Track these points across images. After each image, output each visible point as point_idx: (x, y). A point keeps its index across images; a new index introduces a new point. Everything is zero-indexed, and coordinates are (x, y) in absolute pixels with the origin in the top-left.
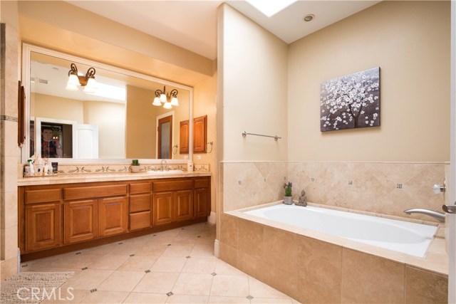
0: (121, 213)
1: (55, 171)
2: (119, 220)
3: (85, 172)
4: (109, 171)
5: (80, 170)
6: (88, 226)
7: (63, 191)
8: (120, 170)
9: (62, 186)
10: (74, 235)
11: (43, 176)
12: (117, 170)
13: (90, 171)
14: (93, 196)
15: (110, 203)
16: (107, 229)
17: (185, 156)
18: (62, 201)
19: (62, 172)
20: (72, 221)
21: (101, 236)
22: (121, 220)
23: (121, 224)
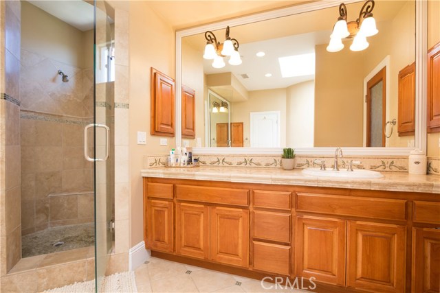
0: (240, 235)
2: (236, 246)
3: (226, 165)
4: (253, 165)
5: (221, 161)
7: (174, 187)
8: (267, 165)
10: (185, 246)
12: (263, 164)
13: (231, 164)
16: (221, 252)
17: (409, 141)
19: (204, 163)
21: (212, 260)
22: (240, 247)
23: (240, 252)
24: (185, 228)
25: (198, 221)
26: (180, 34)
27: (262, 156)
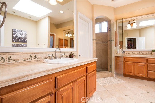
0: (144, 69)
1: (124, 53)
2: (143, 72)
4: (142, 54)
6: (132, 71)
7: (125, 59)
9: (125, 57)
10: (128, 72)
11: (121, 54)
12: (145, 54)
14: (133, 61)
15: (140, 65)
16: (138, 73)
18: (124, 61)
19: (126, 53)
20: (127, 68)
21: (136, 75)
22: (144, 72)
23: (144, 74)
24: (128, 68)
25: (132, 66)
26: (118, 21)
27: (145, 52)
